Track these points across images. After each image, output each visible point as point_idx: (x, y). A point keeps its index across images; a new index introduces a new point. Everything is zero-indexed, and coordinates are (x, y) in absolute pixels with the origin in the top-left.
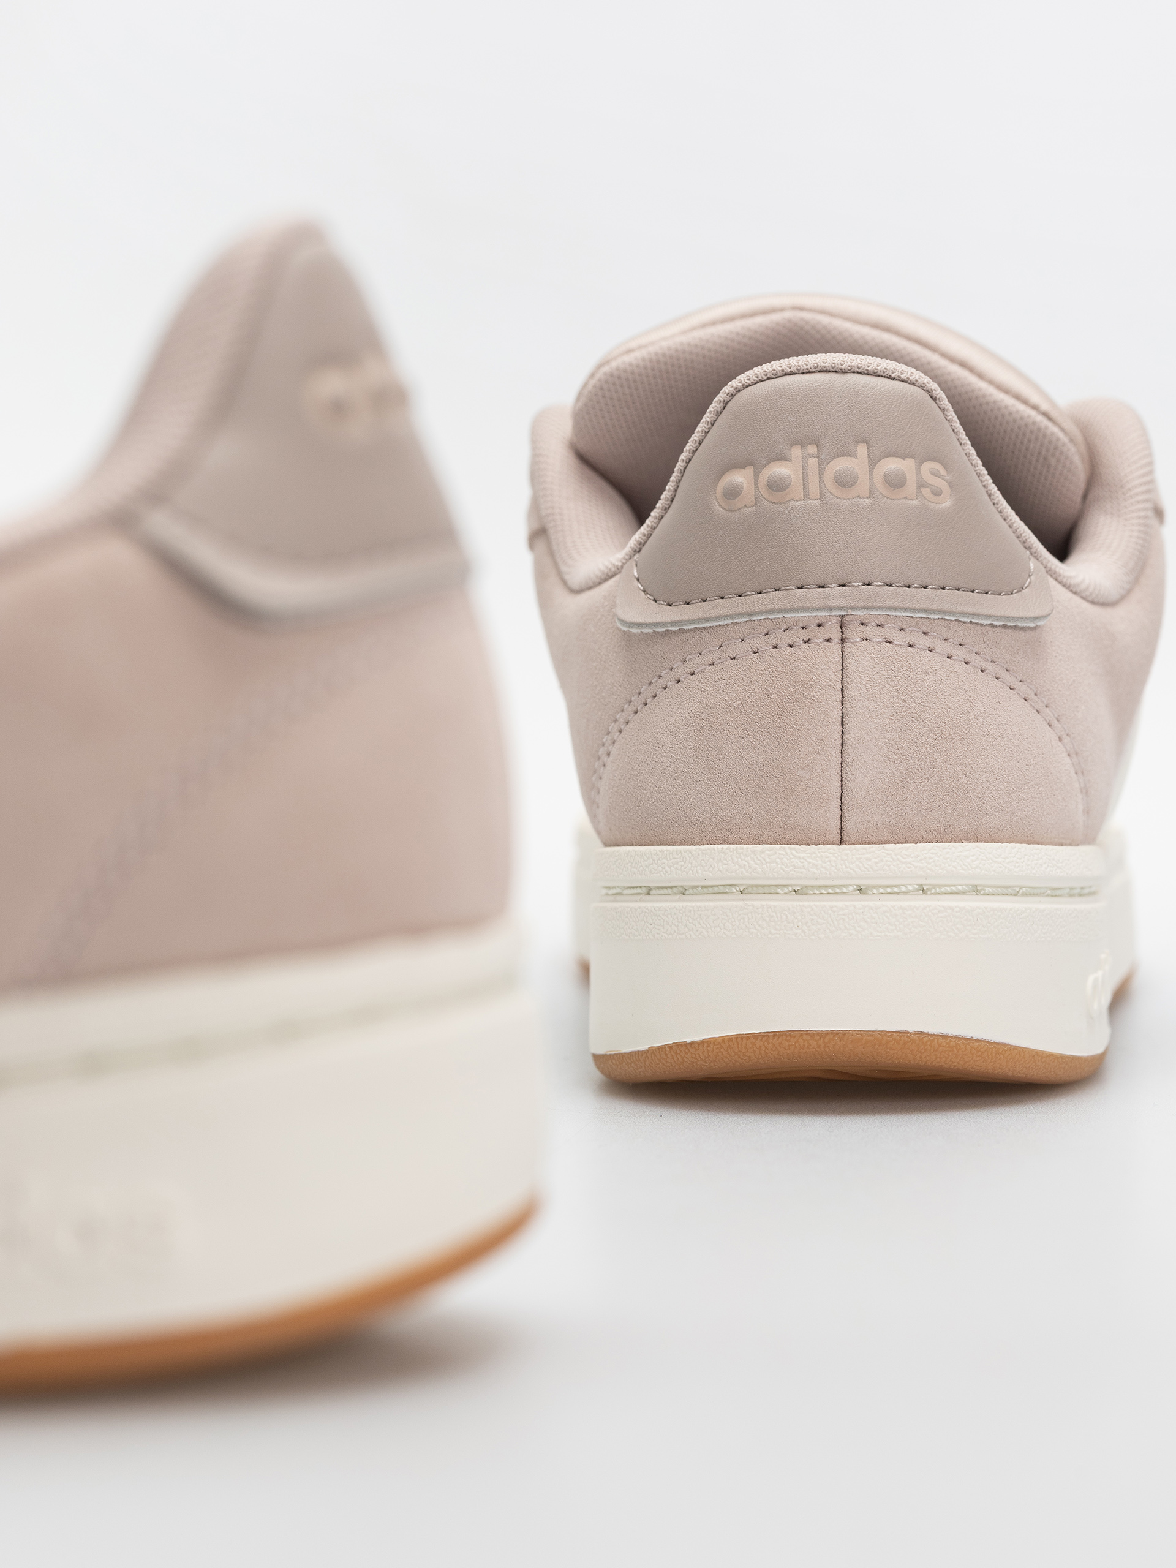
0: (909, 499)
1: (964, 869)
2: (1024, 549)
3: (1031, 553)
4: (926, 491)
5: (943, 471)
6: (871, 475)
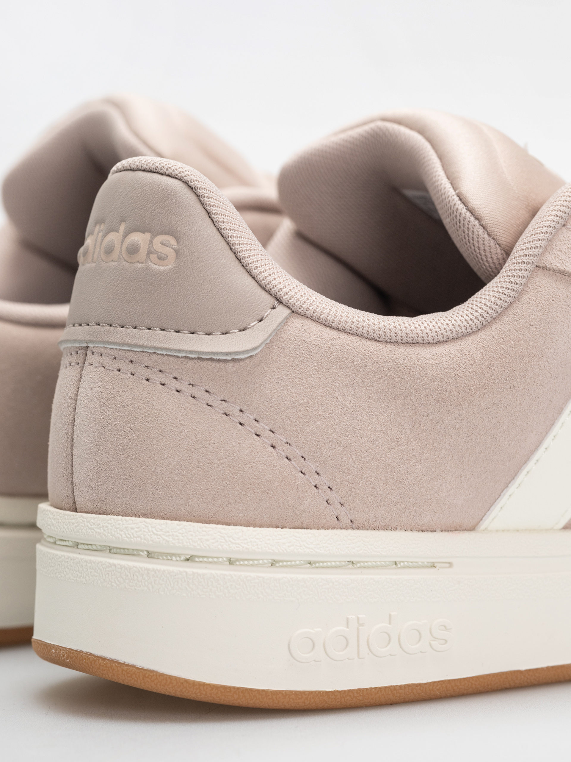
0: (140, 263)
1: (127, 537)
2: (271, 301)
3: (280, 302)
4: (153, 257)
5: (173, 241)
6: (122, 245)
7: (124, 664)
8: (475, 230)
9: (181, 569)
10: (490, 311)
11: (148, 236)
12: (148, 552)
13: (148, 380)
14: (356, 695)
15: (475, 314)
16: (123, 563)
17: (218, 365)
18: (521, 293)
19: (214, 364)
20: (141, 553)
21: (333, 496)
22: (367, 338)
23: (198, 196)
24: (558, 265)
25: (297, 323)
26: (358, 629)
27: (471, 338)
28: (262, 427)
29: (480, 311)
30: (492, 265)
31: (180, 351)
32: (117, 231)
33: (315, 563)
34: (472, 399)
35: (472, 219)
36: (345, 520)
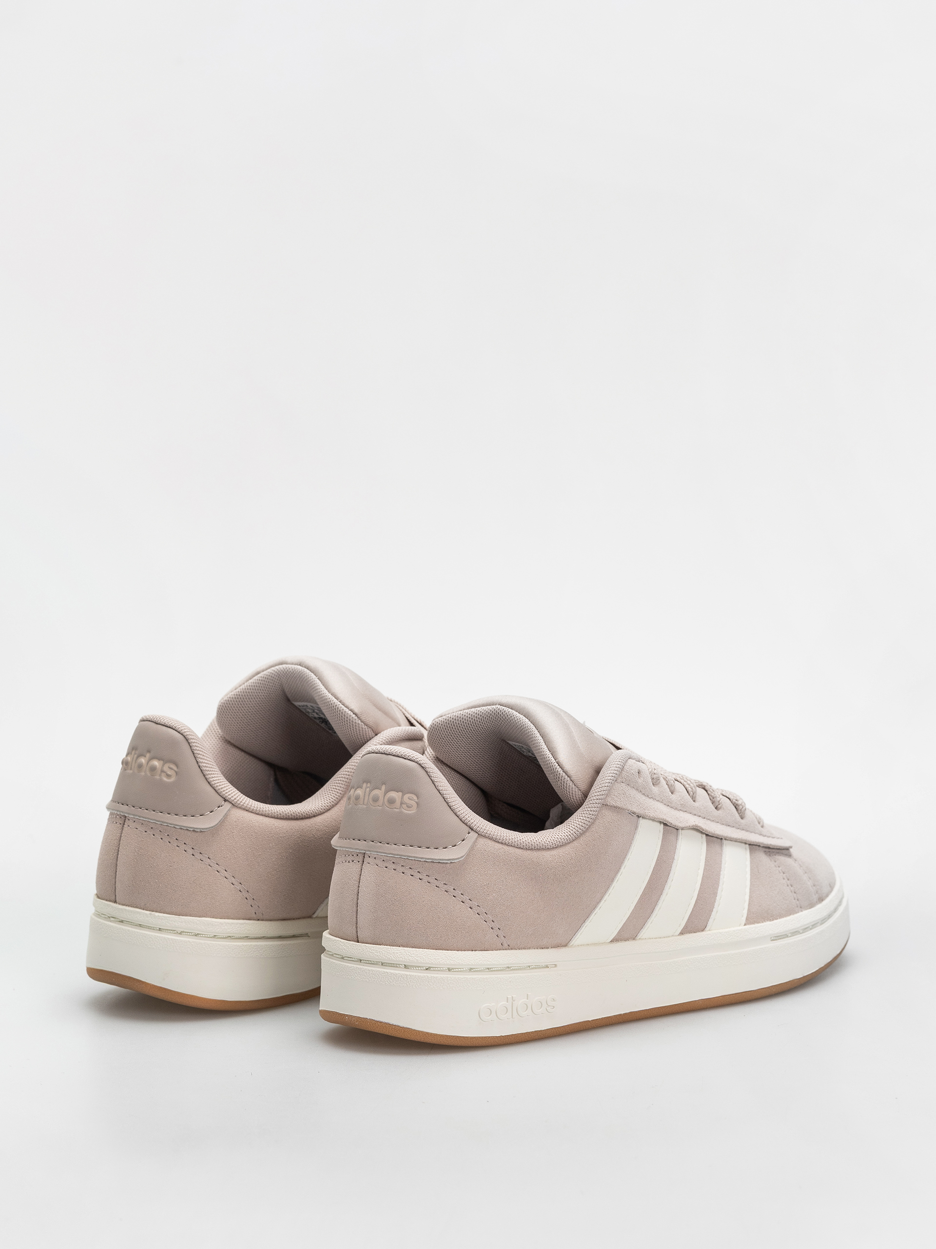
0: (397, 809)
1: (394, 957)
2: (468, 829)
3: (472, 830)
4: (404, 806)
5: (415, 798)
6: (384, 797)
7: (393, 1025)
8: (568, 783)
9: (425, 975)
10: (579, 830)
11: (400, 794)
12: (405, 965)
13: (403, 873)
14: (511, 1038)
15: (572, 832)
16: (392, 971)
17: (442, 865)
18: (595, 820)
19: (440, 864)
20: (401, 966)
21: (500, 933)
22: (517, 847)
23: (427, 772)
24: (614, 803)
25: (482, 841)
26: (512, 1003)
27: (569, 845)
28: (465, 898)
29: (574, 830)
30: (575, 801)
31: (422, 858)
32: (380, 789)
33: (491, 968)
34: (571, 878)
35: (566, 777)
36: (506, 945)
